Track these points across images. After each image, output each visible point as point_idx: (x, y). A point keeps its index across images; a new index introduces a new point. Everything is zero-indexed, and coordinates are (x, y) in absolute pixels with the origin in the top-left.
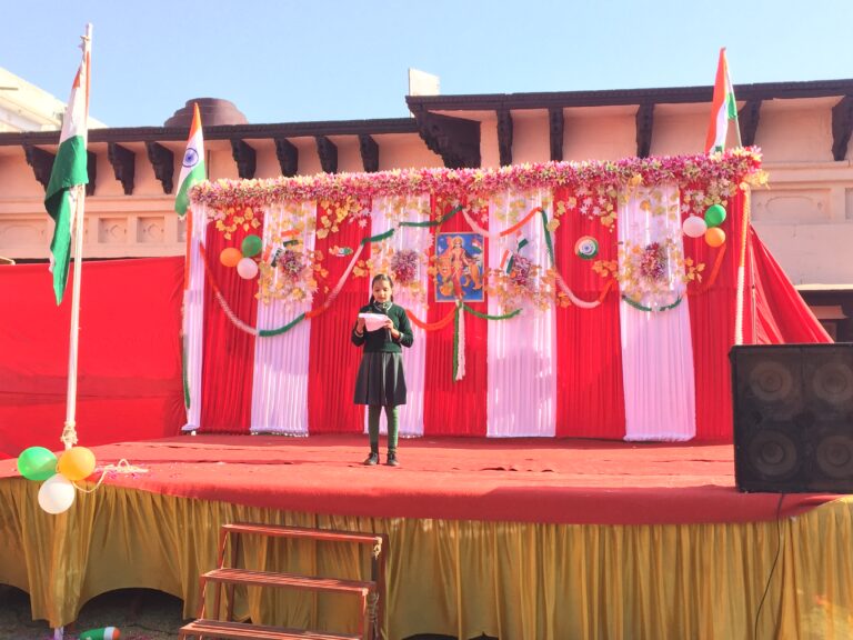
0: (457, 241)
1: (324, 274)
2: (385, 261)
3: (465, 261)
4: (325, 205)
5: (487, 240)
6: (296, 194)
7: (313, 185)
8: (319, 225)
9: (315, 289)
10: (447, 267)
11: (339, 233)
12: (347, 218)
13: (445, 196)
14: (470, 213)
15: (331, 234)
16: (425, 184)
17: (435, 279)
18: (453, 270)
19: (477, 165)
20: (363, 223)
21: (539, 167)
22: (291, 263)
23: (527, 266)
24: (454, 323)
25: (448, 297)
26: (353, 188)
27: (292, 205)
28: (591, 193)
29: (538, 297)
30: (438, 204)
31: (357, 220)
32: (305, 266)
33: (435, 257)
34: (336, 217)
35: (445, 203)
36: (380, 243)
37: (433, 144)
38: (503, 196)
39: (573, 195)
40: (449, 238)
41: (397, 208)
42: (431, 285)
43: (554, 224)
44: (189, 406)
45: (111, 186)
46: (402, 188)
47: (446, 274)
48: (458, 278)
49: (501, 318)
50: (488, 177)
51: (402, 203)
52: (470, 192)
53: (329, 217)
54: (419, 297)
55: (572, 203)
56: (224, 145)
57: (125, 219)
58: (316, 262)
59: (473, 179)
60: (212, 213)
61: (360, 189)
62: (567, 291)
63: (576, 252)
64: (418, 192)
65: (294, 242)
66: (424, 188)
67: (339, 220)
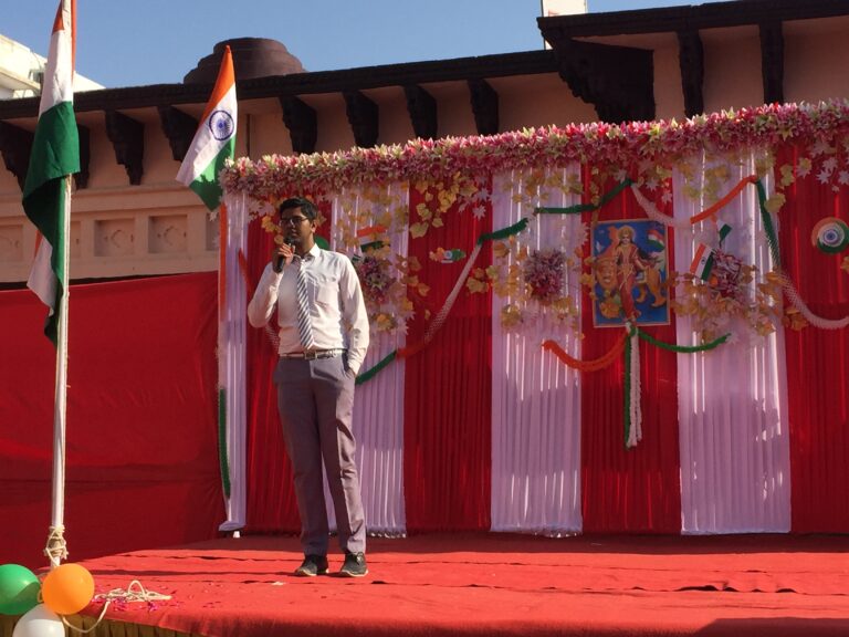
0: (624, 234)
1: (424, 291)
2: (514, 267)
3: (638, 263)
4: (422, 187)
5: (671, 230)
6: (377, 172)
7: (403, 159)
8: (413, 218)
9: (411, 314)
10: (610, 272)
11: (444, 229)
12: (455, 205)
13: (605, 165)
14: (643, 190)
15: (431, 230)
16: (574, 149)
17: (592, 294)
18: (620, 278)
19: (650, 117)
20: (480, 212)
21: (748, 115)
22: (373, 276)
23: (735, 268)
24: (625, 358)
25: (613, 320)
26: (463, 160)
27: (372, 190)
28: (834, 150)
29: (754, 316)
30: (593, 178)
31: (470, 208)
32: (395, 279)
33: (592, 259)
34: (439, 205)
35: (604, 176)
36: (507, 242)
37: (581, 88)
38: (693, 160)
39: (806, 155)
40: (611, 229)
41: (530, 187)
42: (586, 301)
43: (776, 201)
44: (228, 495)
45: (112, 174)
46: (537, 156)
47: (609, 284)
48: (628, 290)
49: (697, 349)
50: (670, 133)
51: (537, 180)
52: (642, 157)
53: (428, 205)
54: (569, 321)
55: (805, 166)
56: (270, 106)
57: (132, 220)
58: (411, 274)
59: (647, 137)
60: (256, 205)
61: (473, 160)
62: (799, 305)
63: (814, 243)
64: (563, 162)
65: (377, 245)
66: (571, 154)
67: (444, 209)
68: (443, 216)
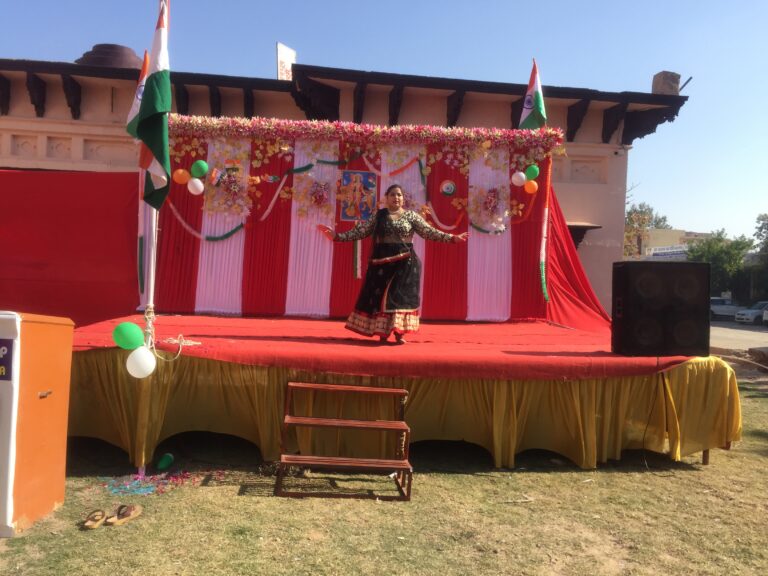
0: (357, 177)
1: (259, 194)
2: (306, 188)
3: (363, 192)
4: (259, 142)
5: (379, 178)
6: (236, 131)
8: (253, 157)
9: (251, 206)
10: (350, 196)
11: (269, 165)
13: (352, 143)
14: (368, 157)
15: (263, 164)
16: (338, 133)
17: (341, 204)
20: (288, 159)
21: (419, 129)
22: (233, 185)
27: (232, 140)
28: (452, 150)
30: (345, 149)
33: (342, 187)
34: (267, 152)
35: (351, 149)
36: (302, 175)
37: (301, 102)
38: (392, 147)
39: (441, 151)
40: (352, 174)
41: (314, 149)
42: (338, 208)
43: (427, 171)
44: (143, 292)
47: (349, 200)
48: (358, 204)
50: (384, 132)
51: (319, 146)
52: (369, 142)
53: (261, 151)
55: (439, 156)
57: (36, 137)
59: (372, 133)
63: (441, 191)
65: (236, 170)
66: (336, 136)
67: (270, 155)
68: (269, 158)
